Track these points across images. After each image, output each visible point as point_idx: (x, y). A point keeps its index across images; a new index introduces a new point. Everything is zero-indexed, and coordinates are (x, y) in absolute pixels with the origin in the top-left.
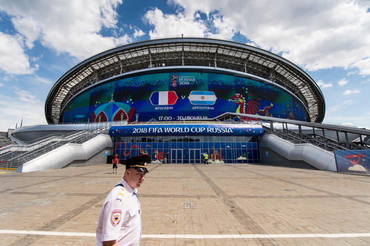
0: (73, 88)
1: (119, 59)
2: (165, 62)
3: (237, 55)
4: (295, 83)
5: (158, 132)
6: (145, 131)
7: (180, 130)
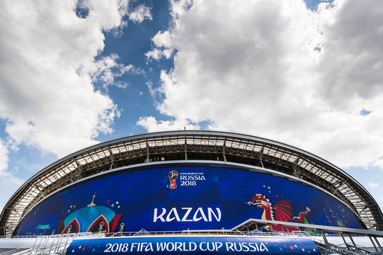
0: (47, 188)
1: (111, 153)
2: (165, 156)
3: (248, 148)
5: (146, 250)
6: (125, 249)
7: (182, 248)
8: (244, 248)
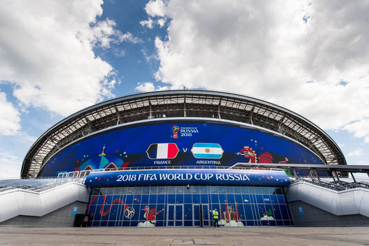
0: (61, 141)
1: (117, 110)
2: (166, 113)
3: (241, 108)
4: (307, 136)
5: (151, 179)
6: (133, 179)
7: (180, 177)
8: (230, 178)
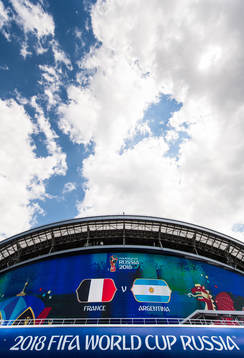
1: (53, 236)
2: (103, 240)
5: (70, 348)
7: (121, 344)
8: (206, 345)
